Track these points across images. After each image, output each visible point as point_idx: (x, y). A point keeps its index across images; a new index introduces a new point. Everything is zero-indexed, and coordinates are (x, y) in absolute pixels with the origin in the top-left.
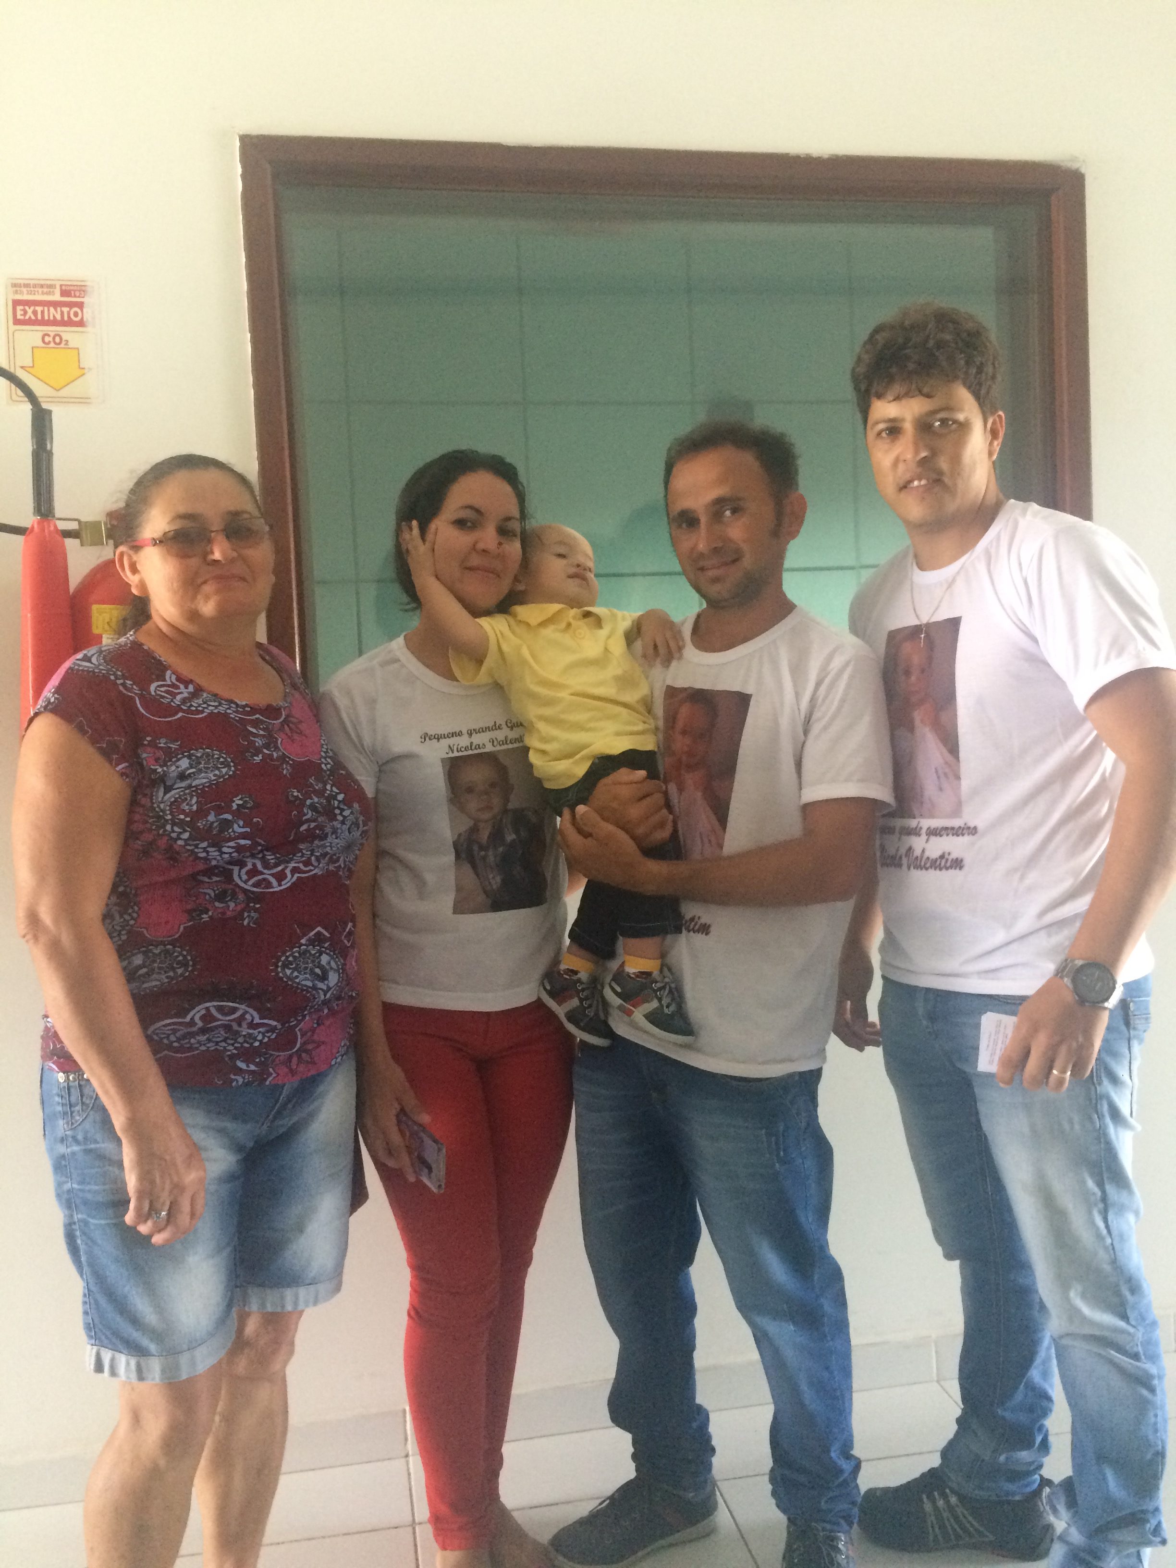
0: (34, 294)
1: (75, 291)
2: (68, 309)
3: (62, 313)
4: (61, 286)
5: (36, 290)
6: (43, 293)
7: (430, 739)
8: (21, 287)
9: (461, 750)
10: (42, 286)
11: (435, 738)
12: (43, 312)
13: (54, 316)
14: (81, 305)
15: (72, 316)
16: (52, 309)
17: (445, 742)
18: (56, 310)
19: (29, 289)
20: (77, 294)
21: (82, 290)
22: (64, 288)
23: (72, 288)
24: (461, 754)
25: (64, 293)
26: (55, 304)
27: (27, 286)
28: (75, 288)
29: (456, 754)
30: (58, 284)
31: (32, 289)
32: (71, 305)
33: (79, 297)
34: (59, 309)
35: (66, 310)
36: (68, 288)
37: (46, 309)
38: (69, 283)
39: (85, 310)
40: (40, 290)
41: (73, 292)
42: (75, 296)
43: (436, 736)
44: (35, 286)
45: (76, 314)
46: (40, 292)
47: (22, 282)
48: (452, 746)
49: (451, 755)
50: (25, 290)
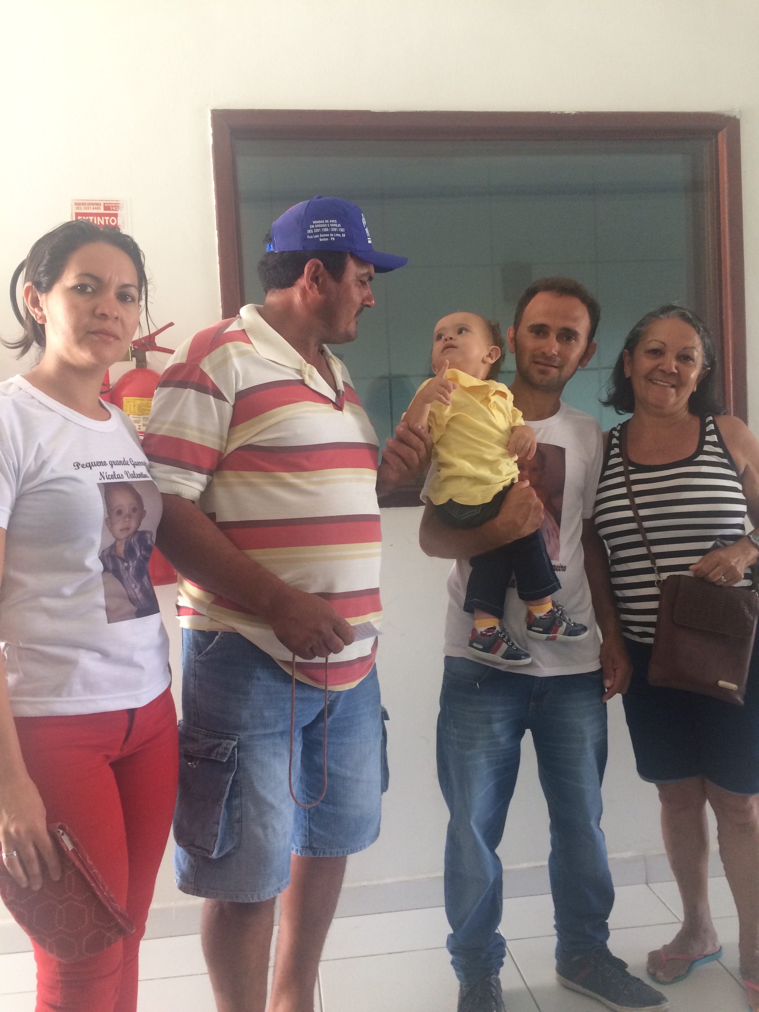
0: (88, 209)
1: (112, 207)
2: (108, 218)
3: (105, 220)
4: (104, 204)
5: (89, 206)
6: (93, 209)
7: (82, 467)
8: (80, 205)
9: (109, 478)
10: (93, 204)
11: (87, 466)
12: (93, 220)
13: (100, 222)
14: (116, 215)
15: (111, 221)
16: (99, 218)
17: (97, 470)
18: (101, 219)
19: (85, 206)
20: (114, 208)
21: (116, 206)
22: (106, 205)
23: (111, 205)
24: (109, 481)
25: (106, 208)
26: (101, 215)
27: (83, 204)
28: (113, 205)
29: (106, 481)
30: (102, 203)
31: (87, 206)
32: (110, 215)
33: (115, 210)
34: (103, 218)
35: (107, 218)
36: (108, 205)
37: (95, 218)
38: (110, 202)
39: (118, 218)
40: (92, 207)
41: (111, 208)
42: (113, 210)
43: (88, 465)
44: (89, 204)
45: (113, 221)
46: (92, 208)
47: (81, 202)
48: (102, 473)
49: (103, 481)
50: (83, 207)
